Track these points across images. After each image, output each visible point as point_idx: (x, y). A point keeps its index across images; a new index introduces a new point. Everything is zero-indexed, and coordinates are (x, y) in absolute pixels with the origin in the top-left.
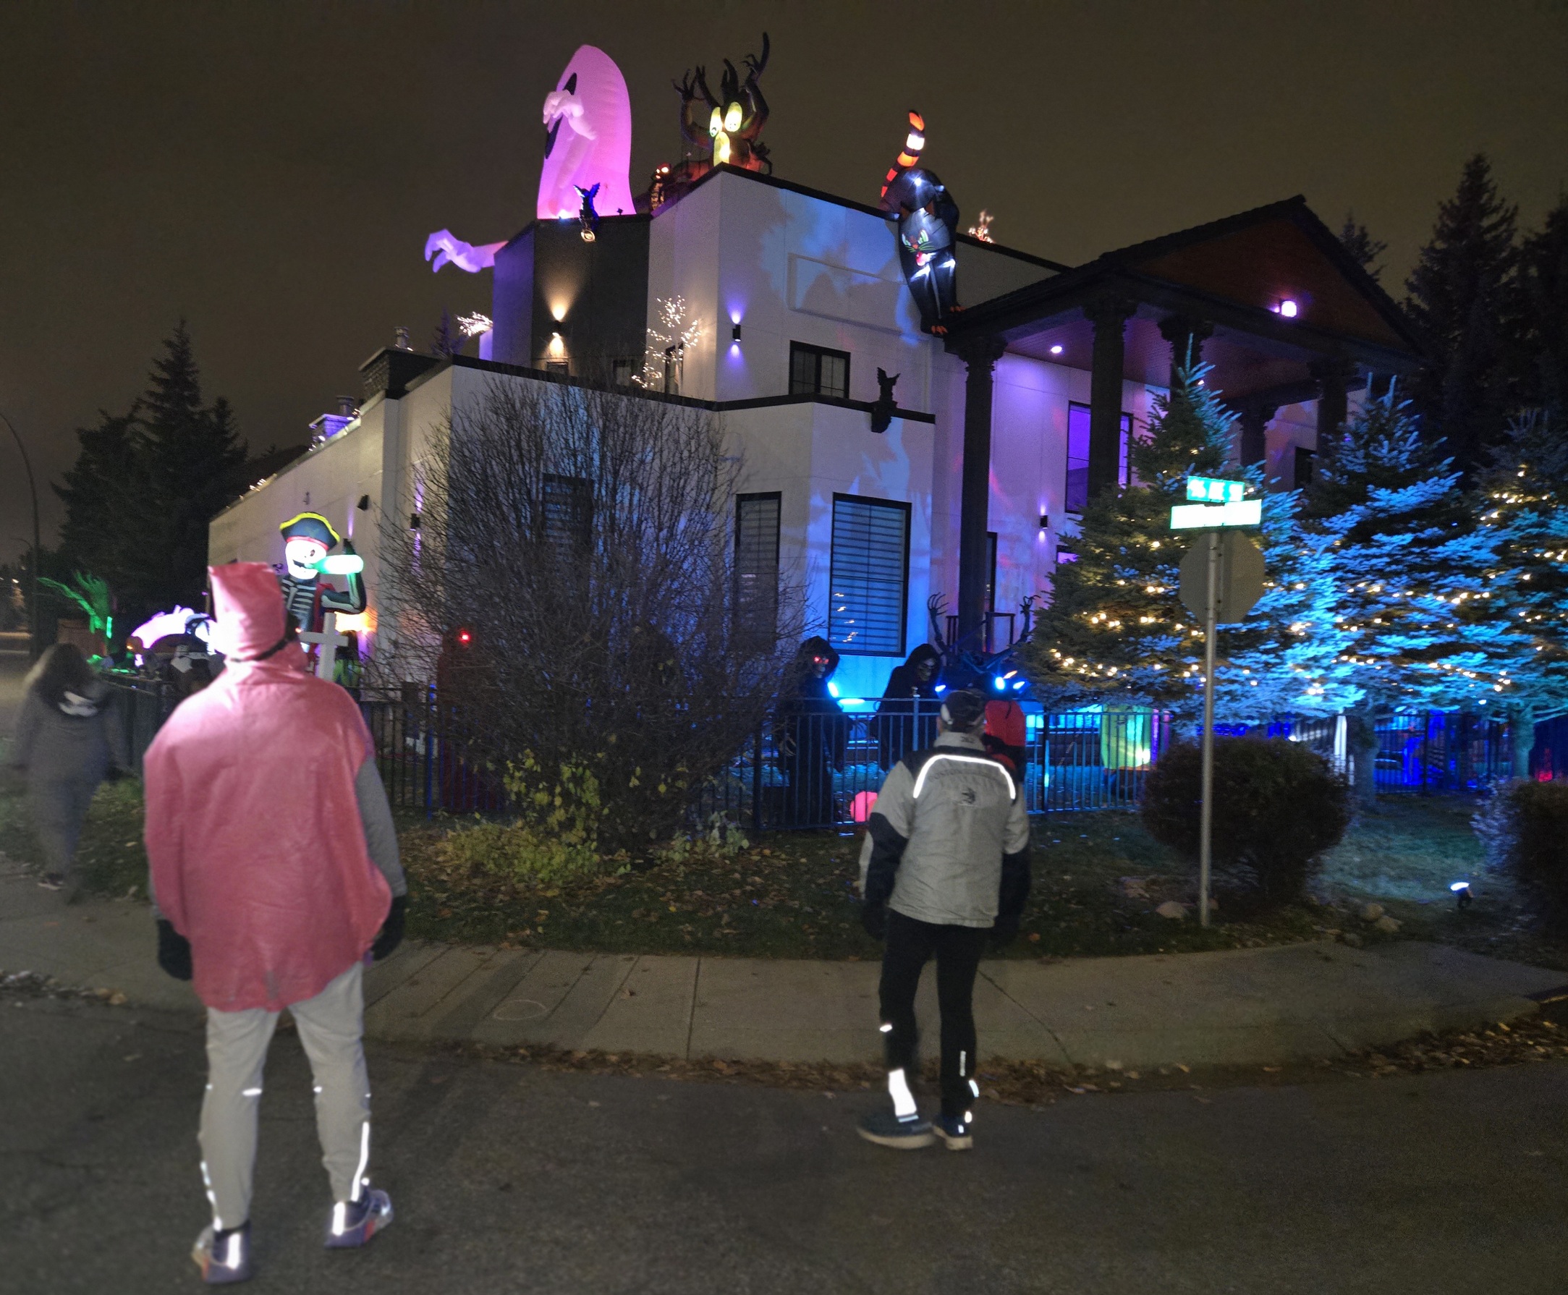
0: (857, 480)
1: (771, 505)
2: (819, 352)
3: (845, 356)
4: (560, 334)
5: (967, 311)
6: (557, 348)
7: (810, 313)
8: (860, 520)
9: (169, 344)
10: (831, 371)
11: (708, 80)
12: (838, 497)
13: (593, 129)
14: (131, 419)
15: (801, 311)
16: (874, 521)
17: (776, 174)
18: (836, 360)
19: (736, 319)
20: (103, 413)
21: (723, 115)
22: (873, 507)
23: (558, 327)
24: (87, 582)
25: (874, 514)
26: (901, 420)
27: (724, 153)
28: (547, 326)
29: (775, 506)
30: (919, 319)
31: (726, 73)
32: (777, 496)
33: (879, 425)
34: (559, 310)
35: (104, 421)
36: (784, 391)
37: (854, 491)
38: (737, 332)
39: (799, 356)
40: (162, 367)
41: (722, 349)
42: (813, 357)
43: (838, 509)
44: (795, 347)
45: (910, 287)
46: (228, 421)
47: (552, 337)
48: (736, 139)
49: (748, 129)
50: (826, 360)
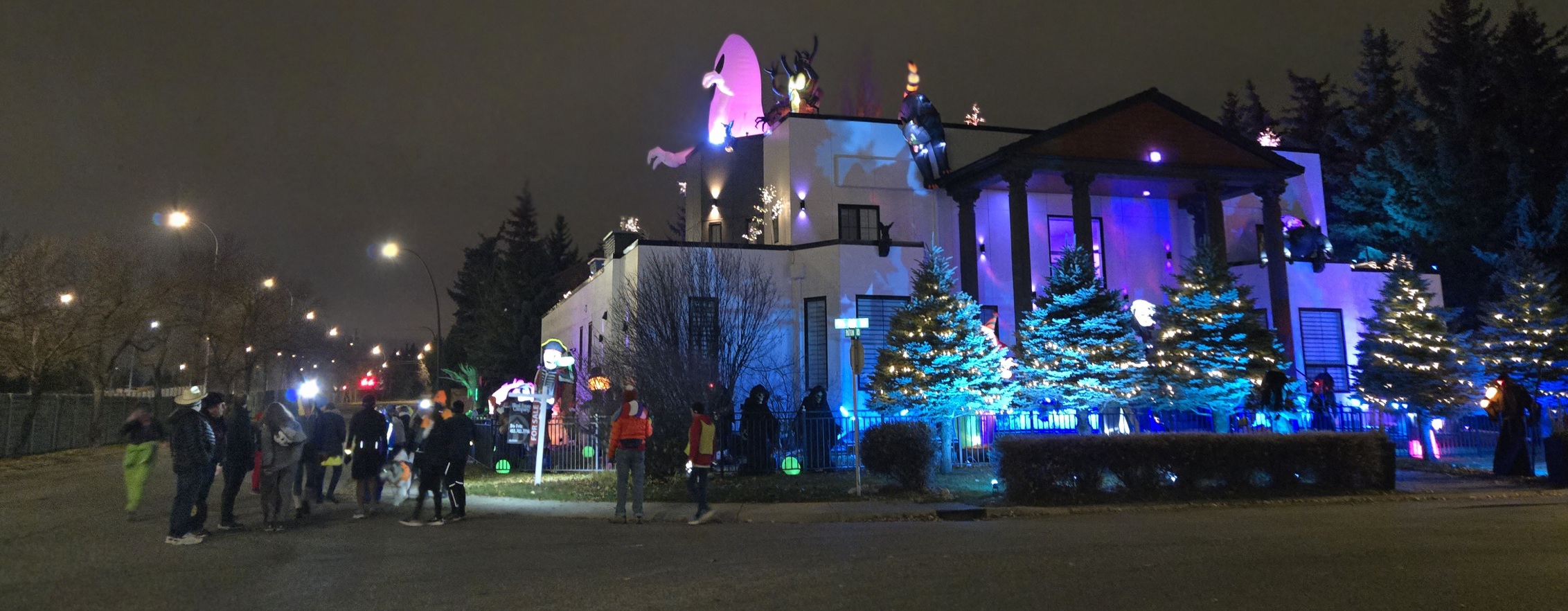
0: (872, 286)
1: (821, 304)
2: (857, 208)
3: (877, 208)
4: (716, 206)
5: (955, 172)
6: (715, 215)
7: (850, 187)
8: (876, 309)
9: (519, 198)
10: (867, 219)
11: (787, 61)
12: (858, 297)
13: (731, 90)
14: (499, 237)
15: (843, 186)
16: (885, 309)
17: (821, 113)
18: (870, 211)
19: (802, 195)
20: (482, 236)
21: (795, 79)
22: (884, 300)
23: (716, 202)
24: (466, 369)
25: (885, 304)
26: (900, 248)
27: (796, 102)
28: (707, 202)
29: (824, 305)
30: (923, 180)
31: (796, 57)
32: (824, 298)
33: (884, 252)
34: (716, 192)
35: (481, 241)
36: (836, 237)
37: (870, 292)
38: (803, 204)
39: (844, 213)
40: (515, 215)
41: (794, 215)
42: (855, 211)
43: (859, 303)
44: (841, 207)
45: (916, 162)
46: (565, 231)
47: (712, 208)
48: (803, 94)
49: (809, 86)
50: (863, 212)
